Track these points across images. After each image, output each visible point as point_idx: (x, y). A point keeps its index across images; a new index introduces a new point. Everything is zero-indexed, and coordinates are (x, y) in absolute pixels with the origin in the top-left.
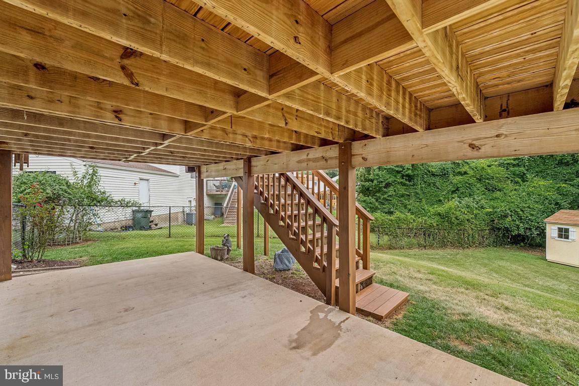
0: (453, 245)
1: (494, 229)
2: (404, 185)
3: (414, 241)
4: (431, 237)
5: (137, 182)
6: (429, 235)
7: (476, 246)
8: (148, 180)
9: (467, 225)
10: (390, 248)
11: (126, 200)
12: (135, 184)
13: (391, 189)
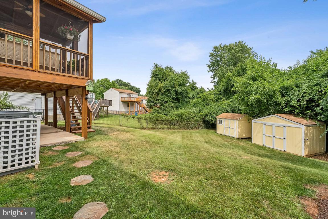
0: (184, 128)
1: (204, 122)
2: (173, 102)
3: (166, 126)
4: (173, 124)
5: (35, 99)
6: (172, 124)
7: (196, 129)
8: (41, 98)
9: (192, 120)
10: (153, 128)
11: (22, 106)
12: (33, 100)
13: (167, 104)
